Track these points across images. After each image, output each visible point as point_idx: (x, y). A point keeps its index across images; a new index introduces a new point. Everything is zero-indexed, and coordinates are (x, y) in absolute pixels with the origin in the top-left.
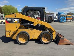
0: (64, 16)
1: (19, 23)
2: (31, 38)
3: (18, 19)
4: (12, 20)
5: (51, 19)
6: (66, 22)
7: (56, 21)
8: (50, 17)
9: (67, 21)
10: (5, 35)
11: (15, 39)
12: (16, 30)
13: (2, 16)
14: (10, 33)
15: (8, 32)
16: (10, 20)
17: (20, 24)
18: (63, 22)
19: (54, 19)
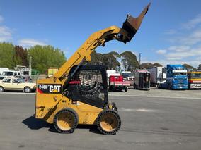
0: (182, 73)
1: (60, 93)
2: (80, 122)
3: (59, 87)
4: (49, 87)
5: (147, 80)
6: (189, 88)
7: (162, 87)
8: (145, 75)
9: (193, 86)
10: (35, 115)
11: (52, 123)
12: (54, 105)
13: (26, 73)
14: (42, 110)
15: (40, 109)
16: (46, 87)
17: (61, 95)
18: (182, 89)
19: (158, 82)
